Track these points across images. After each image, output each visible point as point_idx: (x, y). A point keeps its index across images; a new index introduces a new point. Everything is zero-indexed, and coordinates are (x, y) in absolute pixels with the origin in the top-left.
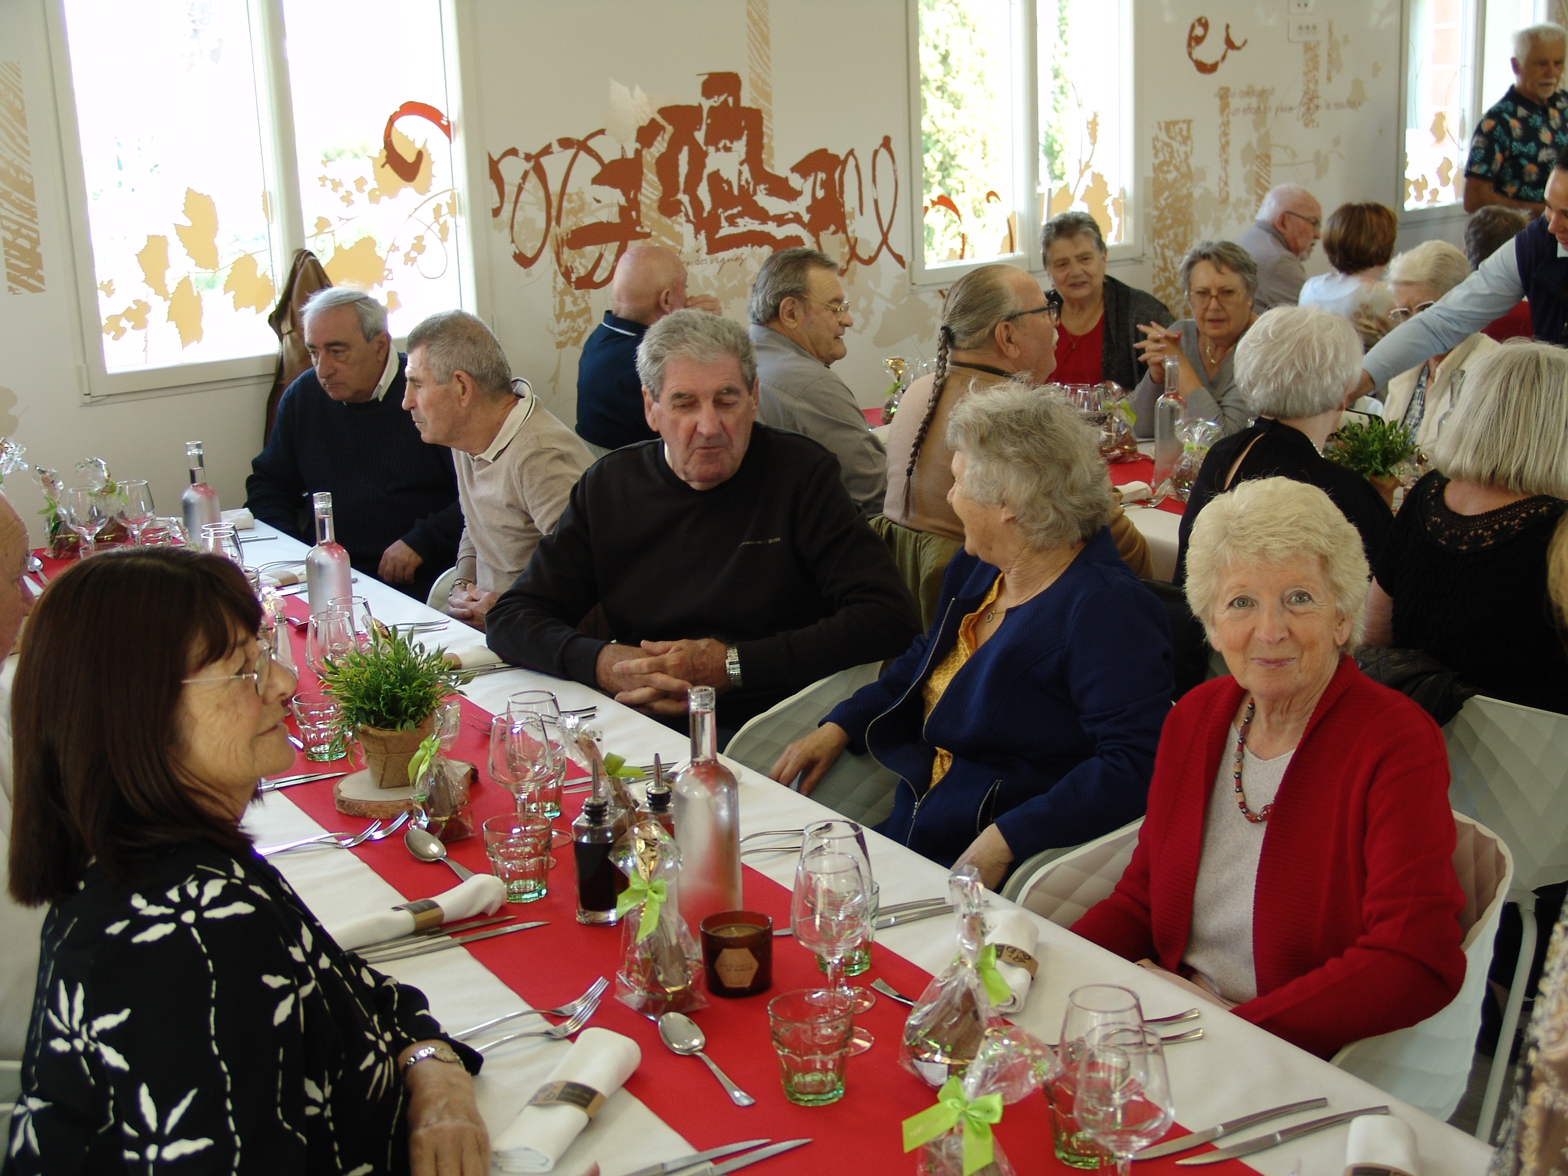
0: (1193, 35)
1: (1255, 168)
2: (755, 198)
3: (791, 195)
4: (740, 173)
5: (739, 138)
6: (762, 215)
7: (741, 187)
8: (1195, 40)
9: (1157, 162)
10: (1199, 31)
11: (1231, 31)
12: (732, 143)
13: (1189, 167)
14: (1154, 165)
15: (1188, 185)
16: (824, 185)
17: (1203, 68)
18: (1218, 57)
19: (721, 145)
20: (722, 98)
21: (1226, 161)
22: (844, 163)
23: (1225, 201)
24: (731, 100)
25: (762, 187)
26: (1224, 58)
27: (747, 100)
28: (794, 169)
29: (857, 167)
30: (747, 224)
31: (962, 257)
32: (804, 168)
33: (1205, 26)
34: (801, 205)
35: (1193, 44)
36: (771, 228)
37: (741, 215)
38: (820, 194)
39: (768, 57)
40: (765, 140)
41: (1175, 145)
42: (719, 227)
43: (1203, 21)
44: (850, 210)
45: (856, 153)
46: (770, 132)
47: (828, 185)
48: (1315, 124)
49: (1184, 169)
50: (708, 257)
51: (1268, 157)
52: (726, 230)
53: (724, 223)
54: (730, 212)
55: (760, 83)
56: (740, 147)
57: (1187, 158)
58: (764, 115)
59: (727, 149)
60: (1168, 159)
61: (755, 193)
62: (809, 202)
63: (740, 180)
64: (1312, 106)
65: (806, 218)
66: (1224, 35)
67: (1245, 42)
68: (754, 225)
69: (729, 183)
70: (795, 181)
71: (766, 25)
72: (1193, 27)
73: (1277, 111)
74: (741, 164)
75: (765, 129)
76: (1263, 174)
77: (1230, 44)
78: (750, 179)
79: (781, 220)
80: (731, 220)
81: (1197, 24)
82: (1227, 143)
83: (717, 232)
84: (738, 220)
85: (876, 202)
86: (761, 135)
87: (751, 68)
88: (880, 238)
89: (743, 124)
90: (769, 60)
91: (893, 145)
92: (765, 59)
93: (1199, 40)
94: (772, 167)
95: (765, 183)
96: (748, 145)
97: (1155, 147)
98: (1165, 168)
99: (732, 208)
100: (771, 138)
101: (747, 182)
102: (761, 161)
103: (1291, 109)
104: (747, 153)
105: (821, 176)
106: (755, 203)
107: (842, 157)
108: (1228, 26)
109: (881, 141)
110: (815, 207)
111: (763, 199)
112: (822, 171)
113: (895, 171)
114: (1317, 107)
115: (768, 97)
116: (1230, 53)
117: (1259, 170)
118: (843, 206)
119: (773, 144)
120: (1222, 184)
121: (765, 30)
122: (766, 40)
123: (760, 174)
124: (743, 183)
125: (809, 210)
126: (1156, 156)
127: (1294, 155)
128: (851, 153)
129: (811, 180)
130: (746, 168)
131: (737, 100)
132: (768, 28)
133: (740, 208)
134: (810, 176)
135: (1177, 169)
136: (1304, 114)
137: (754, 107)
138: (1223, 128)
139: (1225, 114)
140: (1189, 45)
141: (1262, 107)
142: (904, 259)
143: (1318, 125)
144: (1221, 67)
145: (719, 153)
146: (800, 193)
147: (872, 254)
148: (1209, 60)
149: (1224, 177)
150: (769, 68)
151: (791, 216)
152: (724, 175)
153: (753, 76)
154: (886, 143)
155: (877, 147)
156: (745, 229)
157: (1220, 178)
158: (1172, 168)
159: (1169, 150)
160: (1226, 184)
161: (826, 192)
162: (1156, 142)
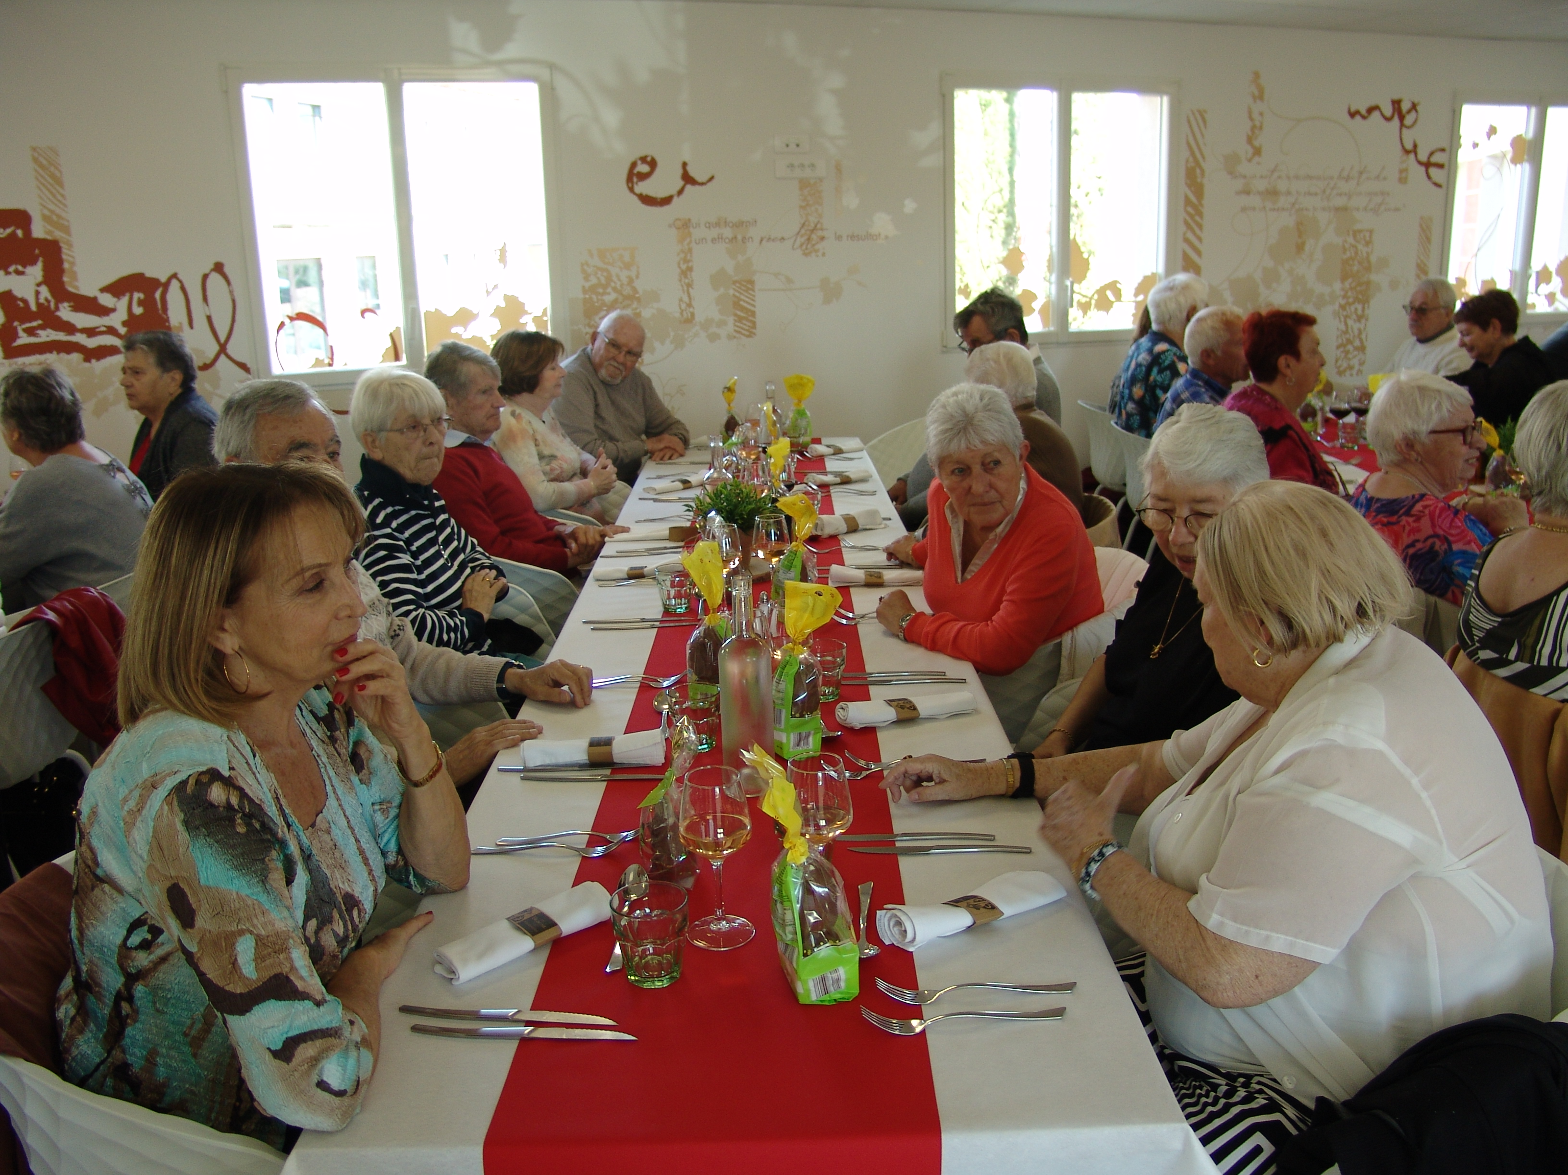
0: (635, 171)
1: (731, 292)
2: (58, 314)
3: (105, 311)
4: (37, 293)
5: (33, 263)
6: (70, 328)
7: (39, 305)
8: (633, 176)
9: (587, 285)
10: (643, 168)
11: (689, 168)
12: (24, 266)
13: (635, 291)
14: (583, 287)
15: (635, 305)
16: (140, 303)
17: (647, 200)
18: (673, 191)
19: (12, 269)
20: (9, 231)
21: (689, 285)
22: (166, 285)
23: (690, 320)
24: (20, 233)
25: (66, 304)
26: (680, 192)
27: (38, 231)
28: (103, 290)
29: (183, 289)
30: (47, 335)
31: (330, 365)
32: (117, 288)
33: (653, 164)
34: (117, 320)
35: (635, 179)
36: (80, 338)
37: (42, 327)
38: (138, 310)
39: (63, 196)
40: (66, 266)
41: (614, 271)
42: (15, 336)
43: (649, 159)
44: (177, 325)
45: (180, 276)
46: (71, 259)
47: (148, 303)
48: (820, 254)
49: (627, 291)
50: (5, 361)
51: (752, 282)
52: (24, 339)
53: (21, 333)
54: (28, 325)
55: (55, 218)
56: (36, 272)
57: (631, 281)
58: (62, 245)
59: (18, 273)
60: (603, 281)
61: (57, 309)
62: (124, 316)
63: (37, 298)
64: (814, 236)
65: (123, 330)
66: (680, 172)
67: (712, 178)
68: (61, 336)
69: (25, 302)
70: (106, 300)
71: (56, 168)
72: (634, 165)
73: (761, 240)
74: (39, 285)
75: (64, 257)
76: (742, 297)
77: (688, 179)
78: (50, 298)
79: (91, 332)
80: (31, 332)
81: (639, 162)
82: (690, 269)
83: (15, 341)
84: (40, 332)
85: (209, 318)
86: (60, 261)
87: (42, 205)
88: (216, 348)
89: (37, 251)
90: (65, 199)
91: (227, 270)
92: (60, 198)
93: (643, 177)
94: (77, 288)
95: (69, 301)
96: (45, 269)
97: (584, 271)
98: (601, 291)
99: (30, 322)
100: (73, 264)
101: (47, 300)
102: (62, 283)
103: (783, 239)
104: (45, 276)
105: (138, 296)
106: (59, 318)
107: (163, 279)
108: (684, 165)
109: (212, 266)
110: (132, 322)
111: (66, 313)
112: (139, 291)
113: (231, 293)
114: (822, 238)
115: (67, 230)
116: (689, 187)
117: (737, 294)
118: (167, 320)
119: (75, 269)
120: (683, 306)
121: (58, 174)
122: (60, 183)
123: (61, 293)
124: (42, 300)
125: (124, 324)
126: (586, 278)
127: (789, 280)
128: (175, 276)
129: (125, 300)
130: (45, 292)
131: (28, 231)
132: (61, 172)
133: (40, 322)
134: (124, 295)
135: (615, 289)
136: (801, 245)
137: (49, 237)
138: (682, 255)
139: (686, 243)
140: (629, 179)
141: (739, 237)
142: (249, 365)
143: (824, 255)
144: (675, 200)
145: (9, 277)
146: (113, 310)
147: (208, 362)
148: (660, 194)
149: (686, 299)
150: (65, 206)
151: (104, 329)
152: (18, 293)
153: (46, 212)
154: (219, 268)
155: (207, 271)
156: (48, 339)
157: (681, 300)
158: (609, 290)
159: (605, 274)
160: (690, 305)
161: (145, 309)
162: (585, 267)
